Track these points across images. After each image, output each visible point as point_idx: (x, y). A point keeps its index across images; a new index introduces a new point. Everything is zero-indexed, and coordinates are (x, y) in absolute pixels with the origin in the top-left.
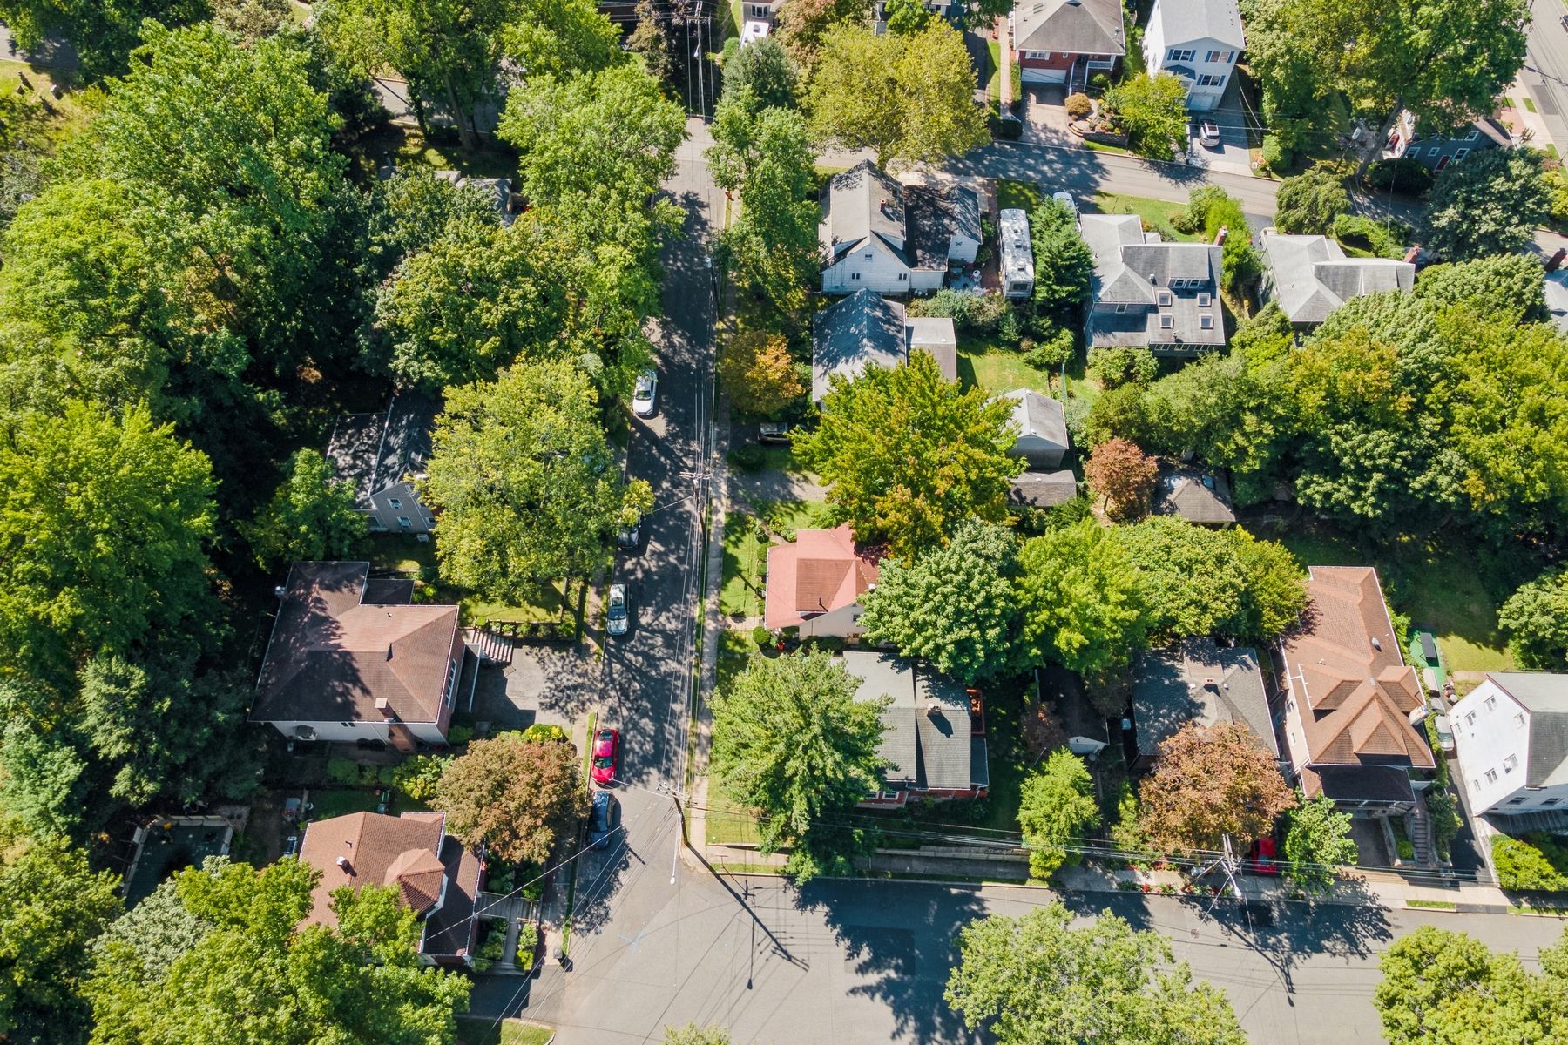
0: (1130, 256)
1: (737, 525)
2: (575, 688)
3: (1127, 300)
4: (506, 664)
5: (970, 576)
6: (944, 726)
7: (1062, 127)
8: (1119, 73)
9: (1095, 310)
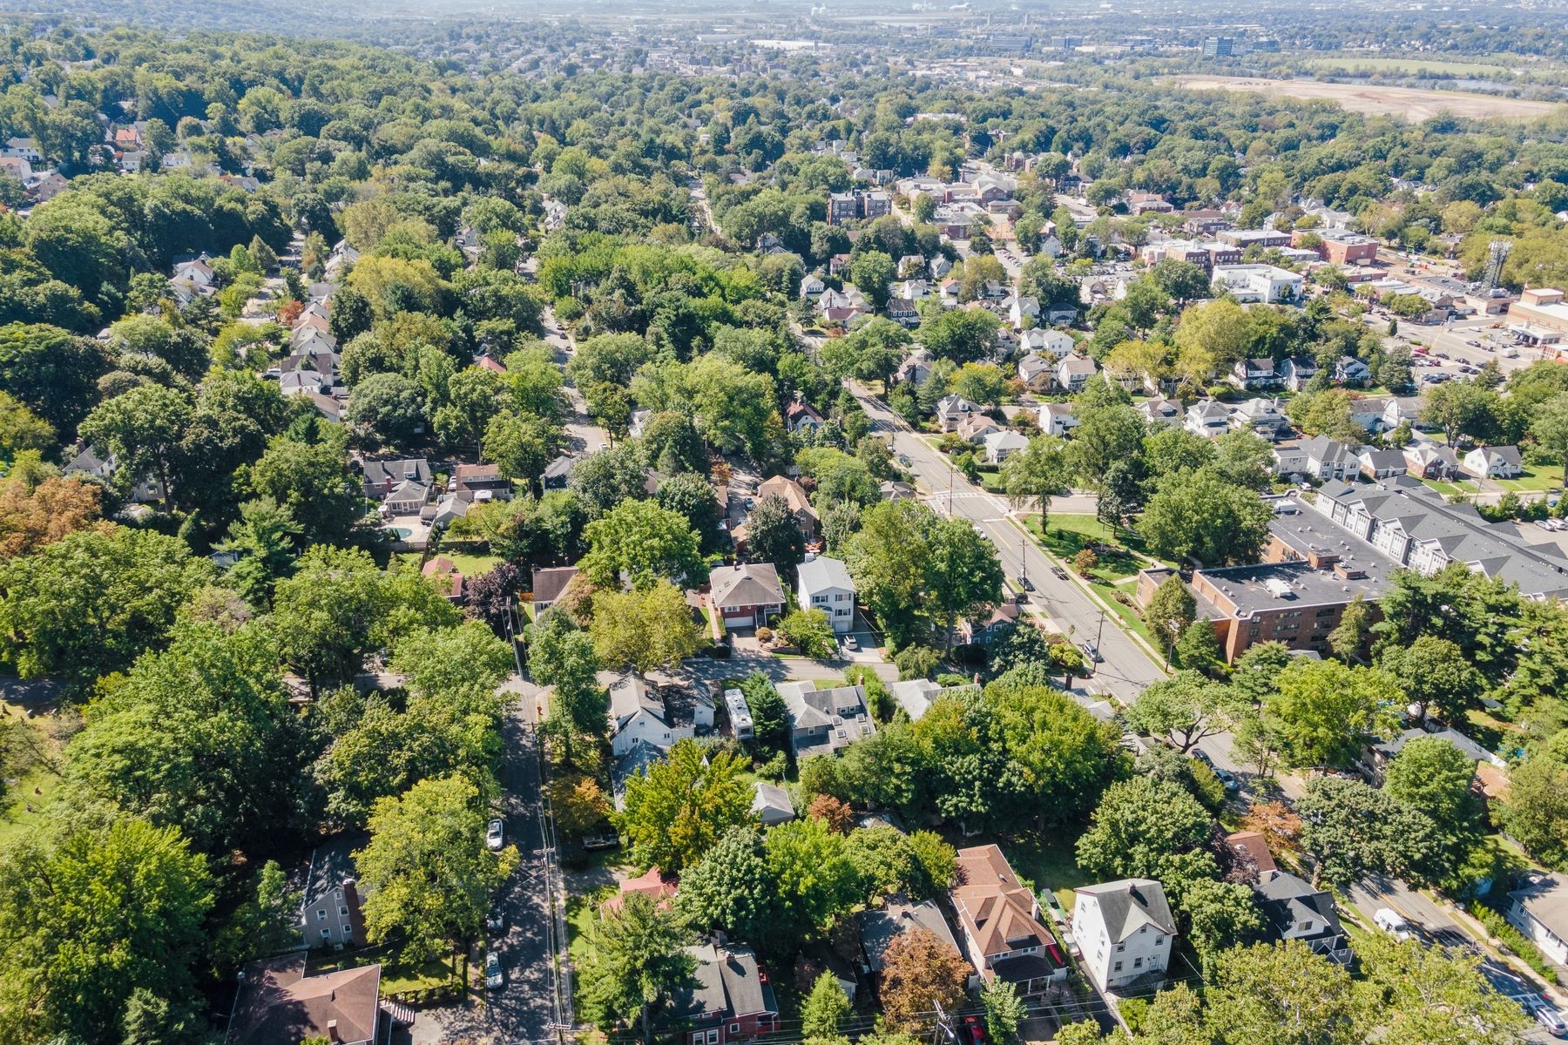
0: (809, 698)
1: (574, 905)
2: (466, 1030)
3: (811, 725)
4: (411, 1024)
5: (736, 856)
6: (740, 971)
7: (757, 649)
8: (785, 611)
9: (795, 736)
